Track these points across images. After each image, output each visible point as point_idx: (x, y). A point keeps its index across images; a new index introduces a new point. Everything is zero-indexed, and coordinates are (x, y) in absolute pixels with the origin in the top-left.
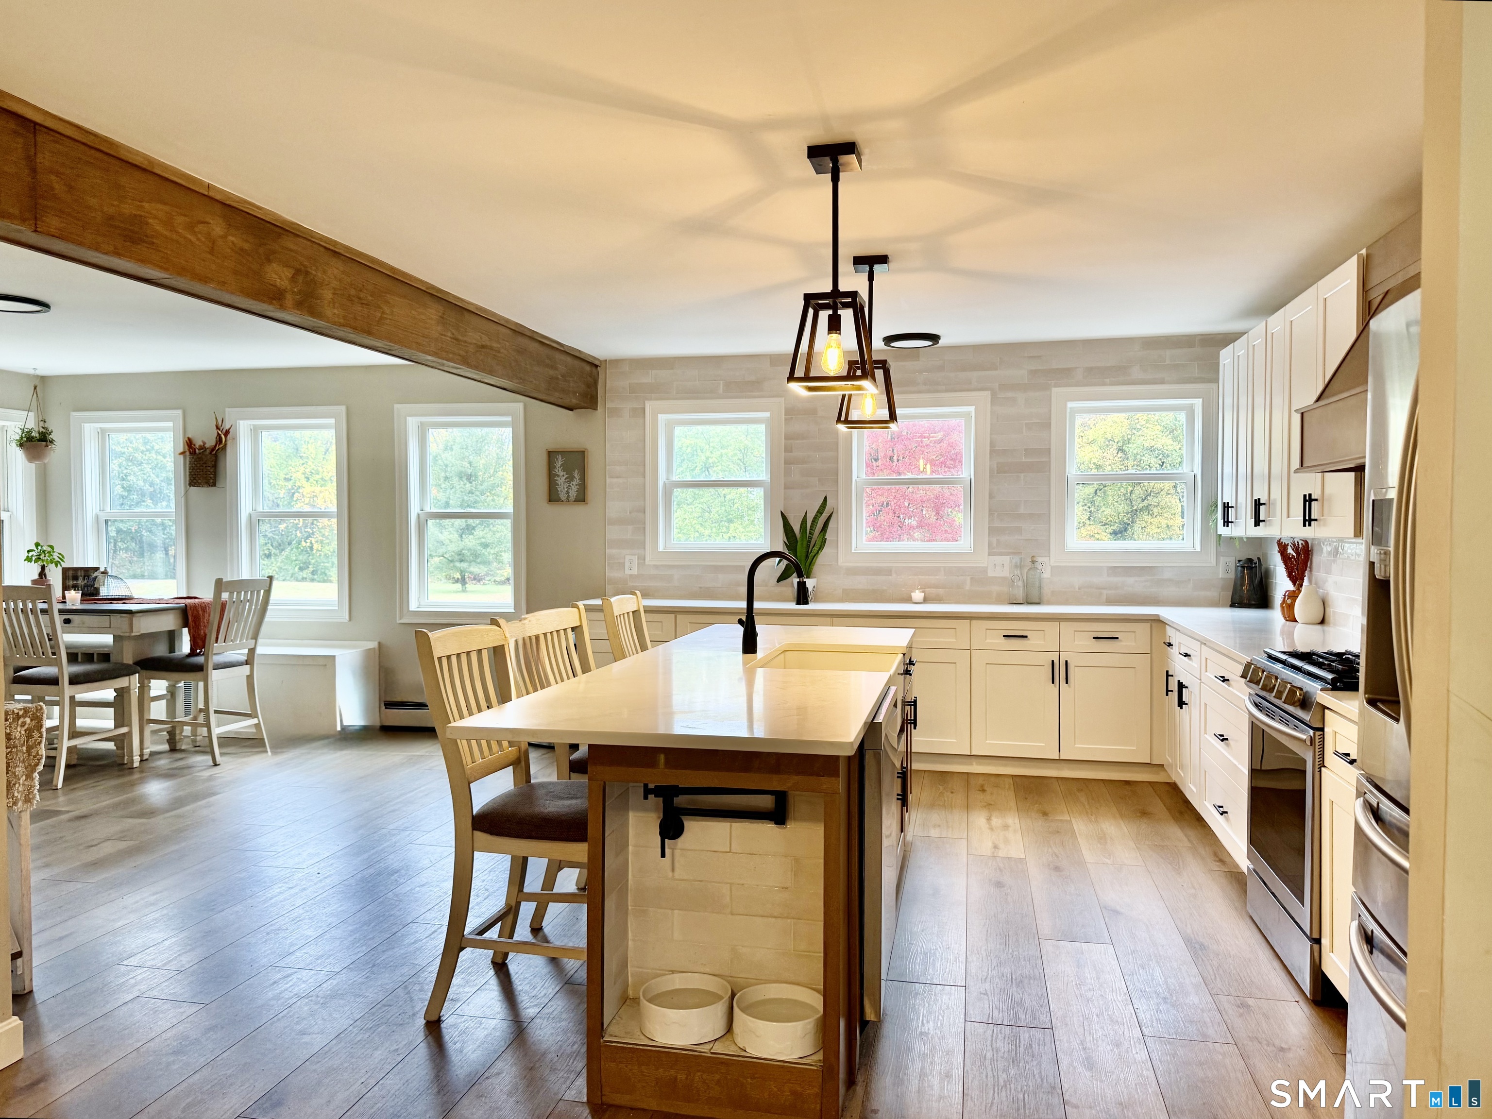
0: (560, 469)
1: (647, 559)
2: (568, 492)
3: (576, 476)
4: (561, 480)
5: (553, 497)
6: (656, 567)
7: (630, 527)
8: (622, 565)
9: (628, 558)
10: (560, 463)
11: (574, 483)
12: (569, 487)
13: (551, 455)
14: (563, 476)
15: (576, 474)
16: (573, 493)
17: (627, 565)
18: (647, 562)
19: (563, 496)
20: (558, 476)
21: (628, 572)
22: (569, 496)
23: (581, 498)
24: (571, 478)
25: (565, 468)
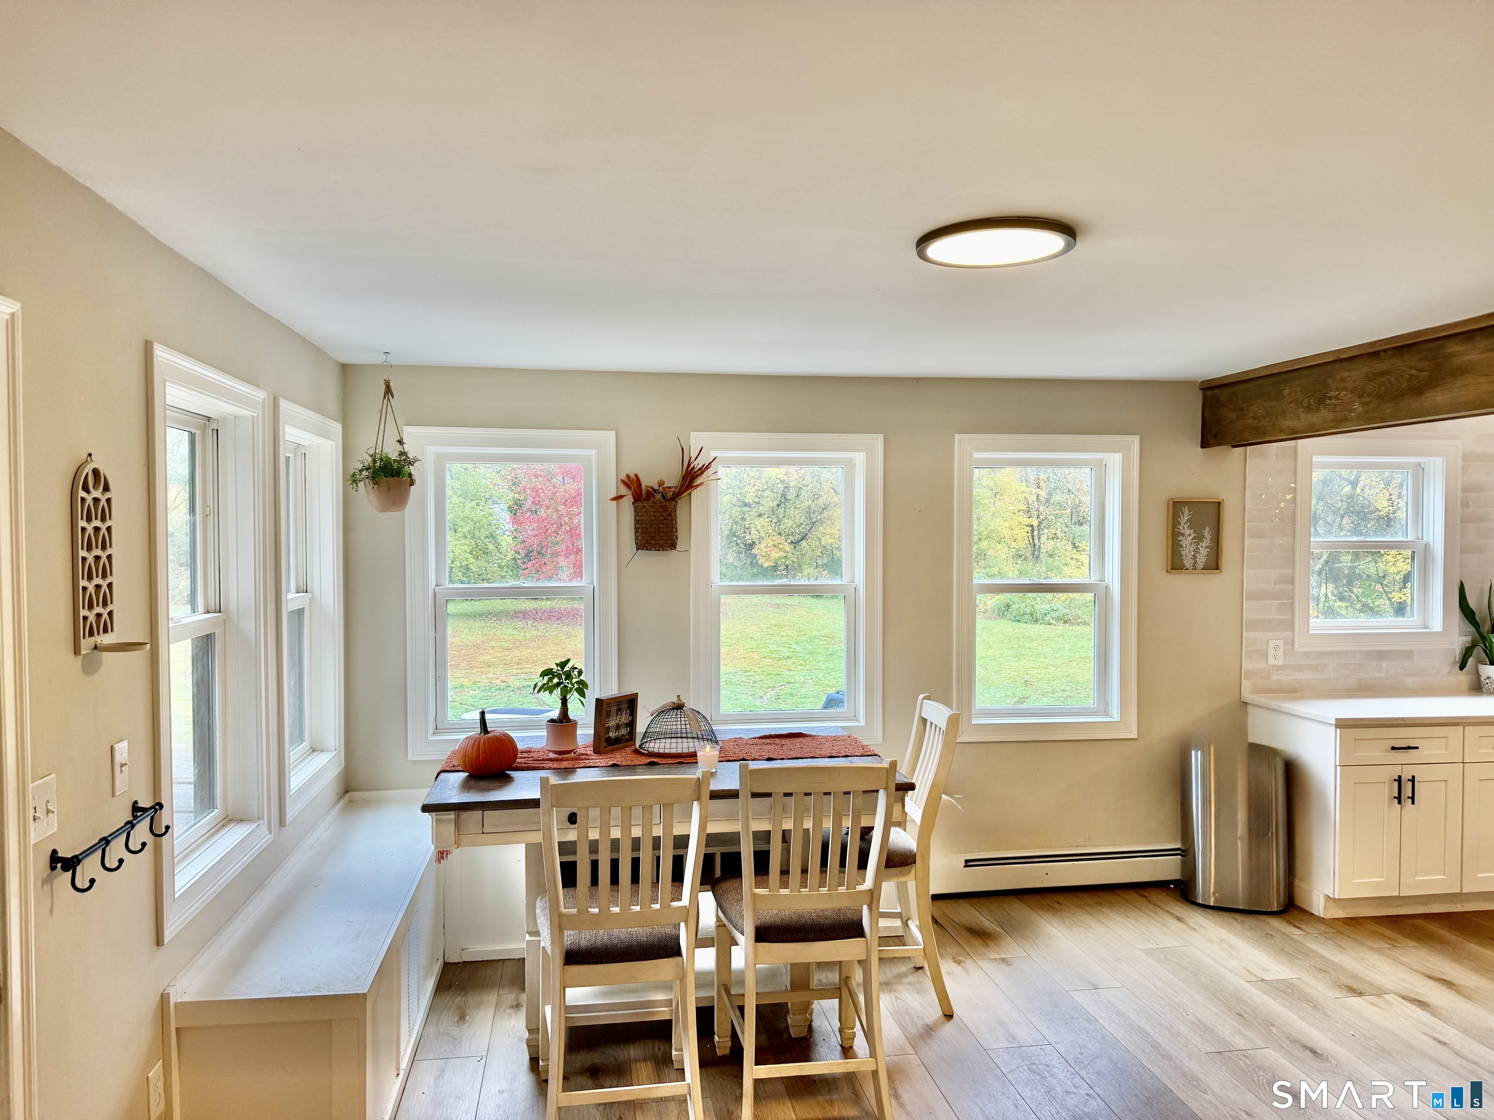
0: (1186, 526)
1: (1297, 645)
2: (1194, 557)
3: (1206, 535)
4: (1187, 542)
5: (1176, 565)
6: (1307, 654)
7: (1275, 603)
8: (1264, 654)
9: (1272, 643)
10: (1186, 518)
11: (1204, 545)
12: (1196, 550)
13: (1176, 506)
14: (1190, 535)
15: (1207, 534)
16: (1201, 560)
17: (1271, 653)
18: (1297, 648)
19: (1188, 562)
20: (1183, 535)
21: (1271, 661)
22: (1195, 562)
23: (1214, 564)
24: (1199, 538)
25: (1192, 524)
